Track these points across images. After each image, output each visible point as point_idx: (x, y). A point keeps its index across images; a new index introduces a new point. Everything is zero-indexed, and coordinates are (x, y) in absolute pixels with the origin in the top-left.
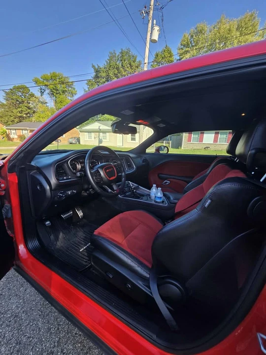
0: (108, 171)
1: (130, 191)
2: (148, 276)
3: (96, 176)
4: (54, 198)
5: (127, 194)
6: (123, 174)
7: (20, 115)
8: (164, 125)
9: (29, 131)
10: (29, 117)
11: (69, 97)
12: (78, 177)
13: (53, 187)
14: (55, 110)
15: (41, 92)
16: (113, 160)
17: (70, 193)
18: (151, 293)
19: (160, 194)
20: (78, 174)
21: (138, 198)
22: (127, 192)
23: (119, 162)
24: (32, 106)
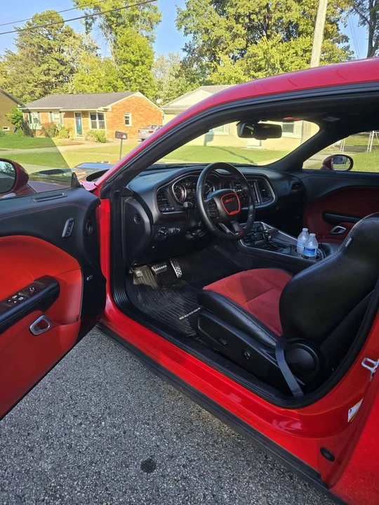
0: (227, 201)
1: (263, 239)
2: (274, 344)
3: (210, 208)
4: (154, 235)
5: (256, 242)
6: (251, 207)
7: (44, 78)
8: (337, 119)
9: (63, 114)
10: (62, 82)
11: (144, 32)
12: (184, 209)
13: (155, 220)
14: (114, 64)
15: (87, 23)
16: (236, 183)
17: (172, 231)
18: (276, 363)
19: (312, 245)
20: (186, 205)
21: (275, 249)
22: (256, 240)
23: (246, 188)
24: (68, 58)
